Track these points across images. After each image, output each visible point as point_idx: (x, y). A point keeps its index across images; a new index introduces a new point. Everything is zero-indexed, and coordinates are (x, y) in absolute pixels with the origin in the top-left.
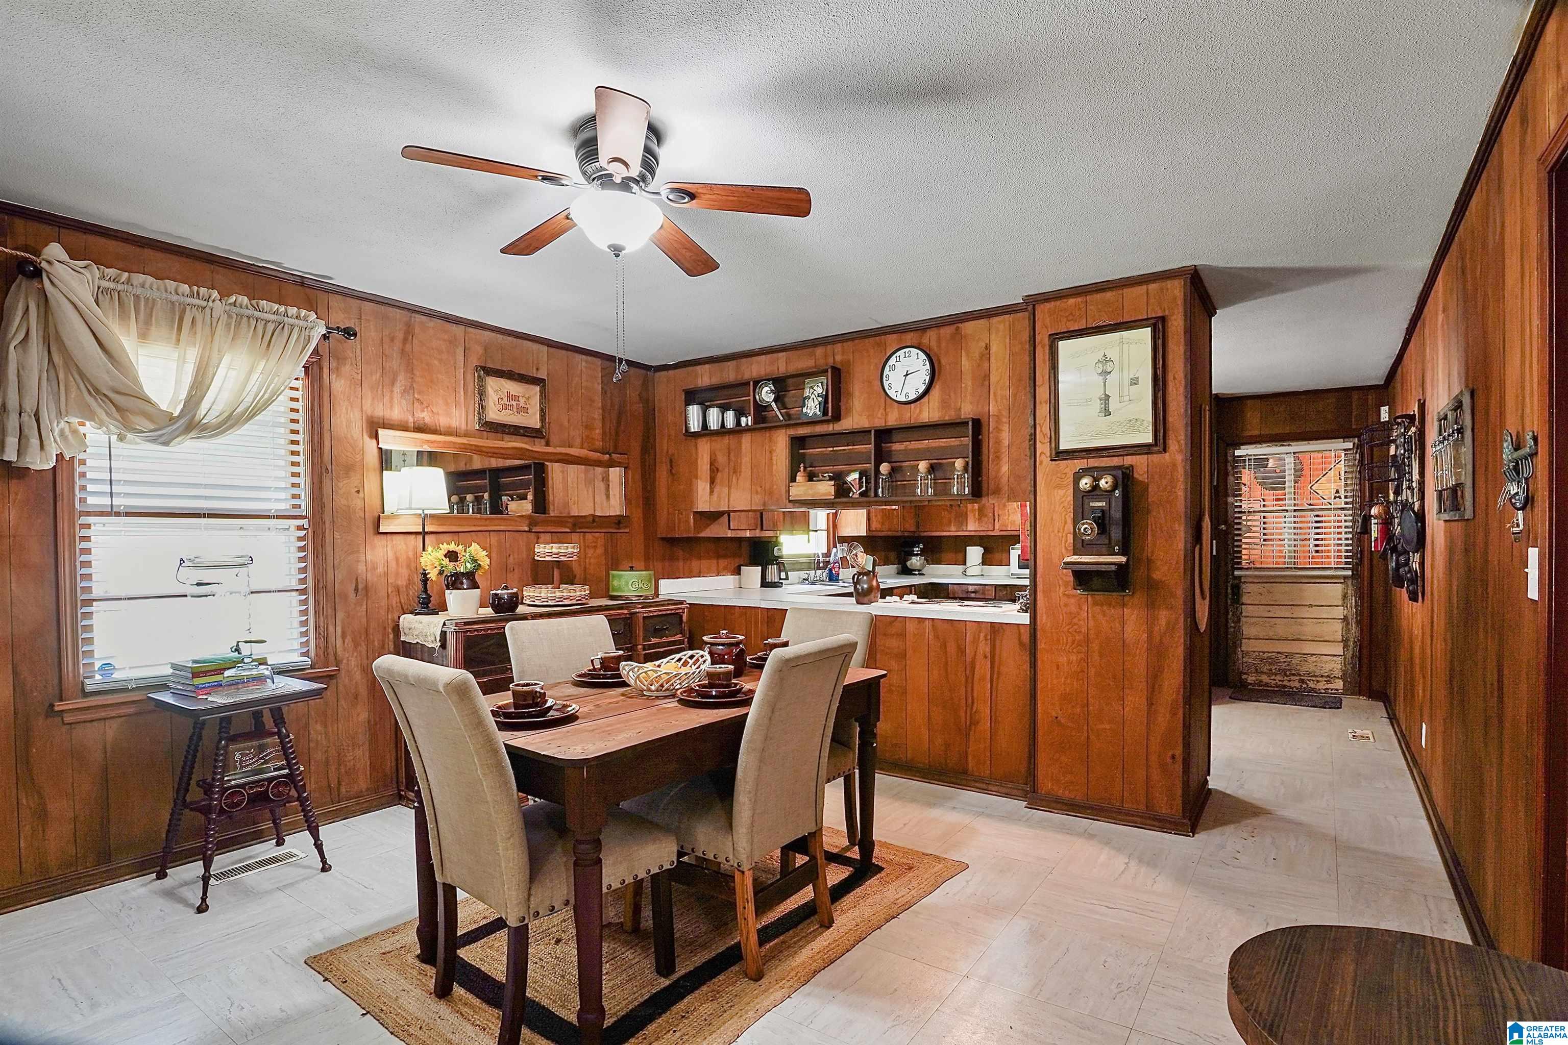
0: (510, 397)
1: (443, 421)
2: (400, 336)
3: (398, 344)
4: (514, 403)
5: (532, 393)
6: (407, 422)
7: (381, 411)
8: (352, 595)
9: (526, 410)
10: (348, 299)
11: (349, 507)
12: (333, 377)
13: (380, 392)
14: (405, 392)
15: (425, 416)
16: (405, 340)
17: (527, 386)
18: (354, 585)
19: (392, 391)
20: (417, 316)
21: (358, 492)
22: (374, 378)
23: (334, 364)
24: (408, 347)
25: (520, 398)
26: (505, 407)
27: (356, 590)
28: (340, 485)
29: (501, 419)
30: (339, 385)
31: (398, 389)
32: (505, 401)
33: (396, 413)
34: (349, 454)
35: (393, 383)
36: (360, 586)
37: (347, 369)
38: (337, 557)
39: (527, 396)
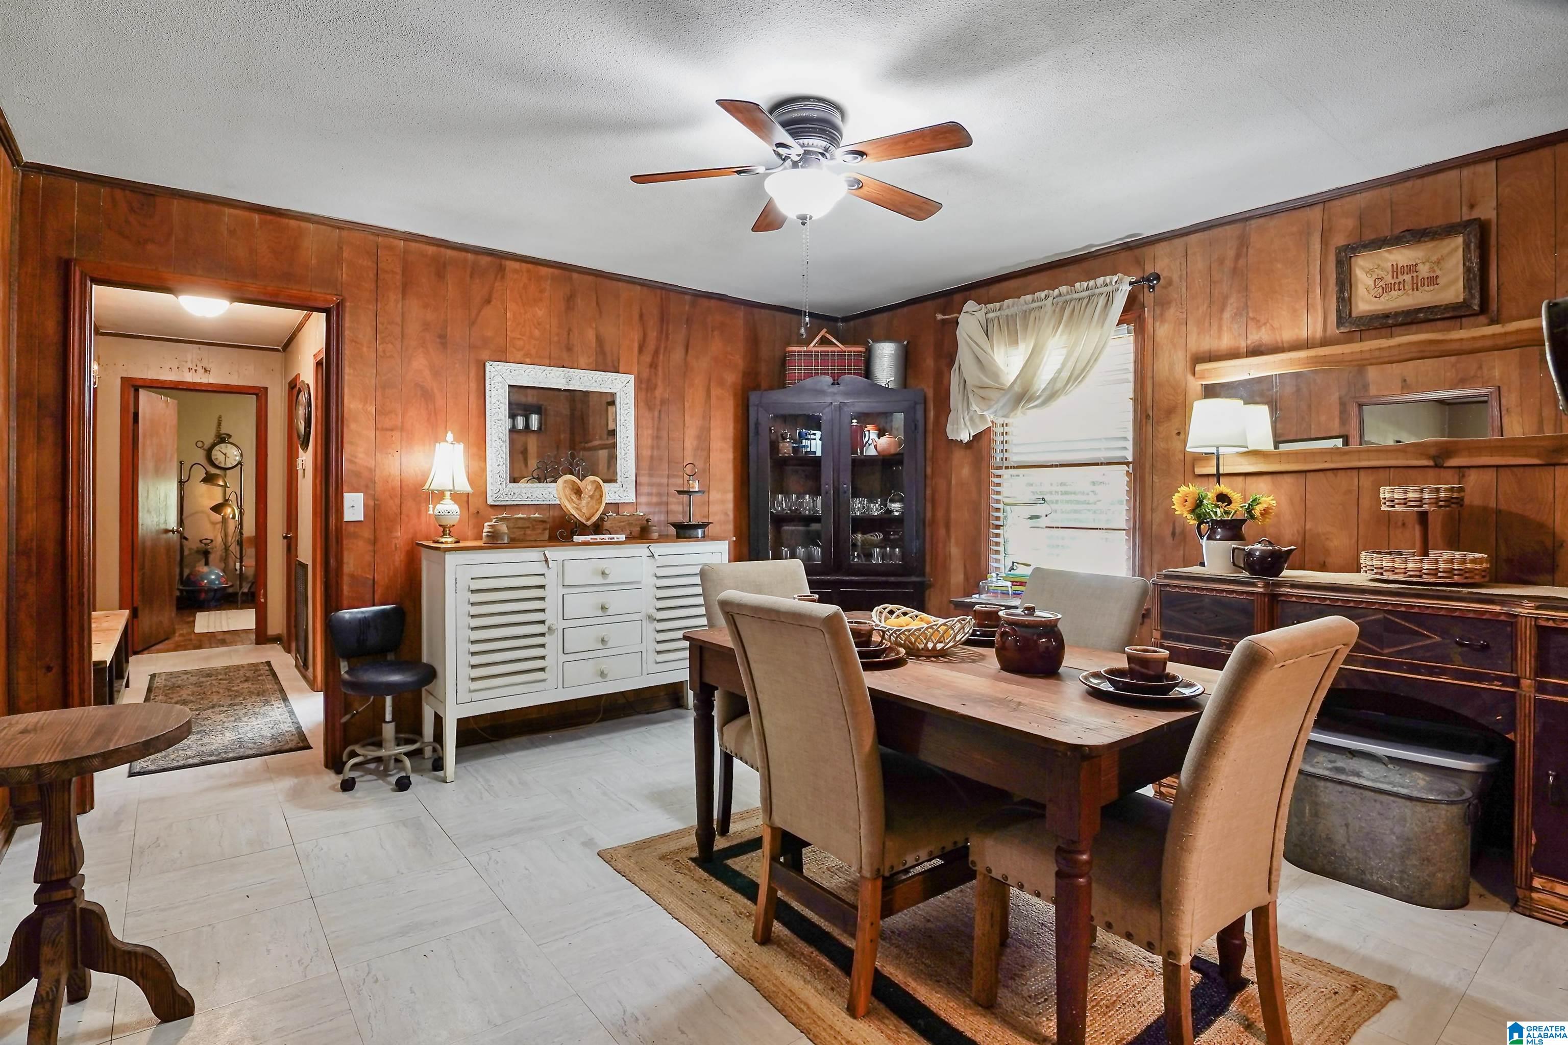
0: (1397, 271)
1: (1288, 335)
2: (1231, 253)
3: (1229, 264)
4: (1407, 278)
5: (1445, 251)
6: (1238, 348)
7: (1207, 343)
8: (1169, 540)
9: (1433, 280)
10: (1173, 241)
11: (1168, 450)
12: (1157, 324)
13: (1207, 324)
14: (1237, 315)
15: (1262, 336)
16: (1238, 256)
17: (1430, 245)
18: (1171, 529)
19: (1221, 319)
20: (1253, 222)
21: (1179, 434)
22: (1200, 311)
23: (1158, 312)
24: (1242, 262)
25: (1421, 267)
26: (1388, 288)
27: (1173, 534)
28: (1161, 429)
29: (1387, 307)
30: (1163, 331)
31: (1227, 315)
32: (1389, 279)
33: (1226, 342)
34: (1171, 397)
35: (1222, 310)
36: (1178, 530)
37: (1172, 312)
38: (1155, 499)
39: (1434, 258)
